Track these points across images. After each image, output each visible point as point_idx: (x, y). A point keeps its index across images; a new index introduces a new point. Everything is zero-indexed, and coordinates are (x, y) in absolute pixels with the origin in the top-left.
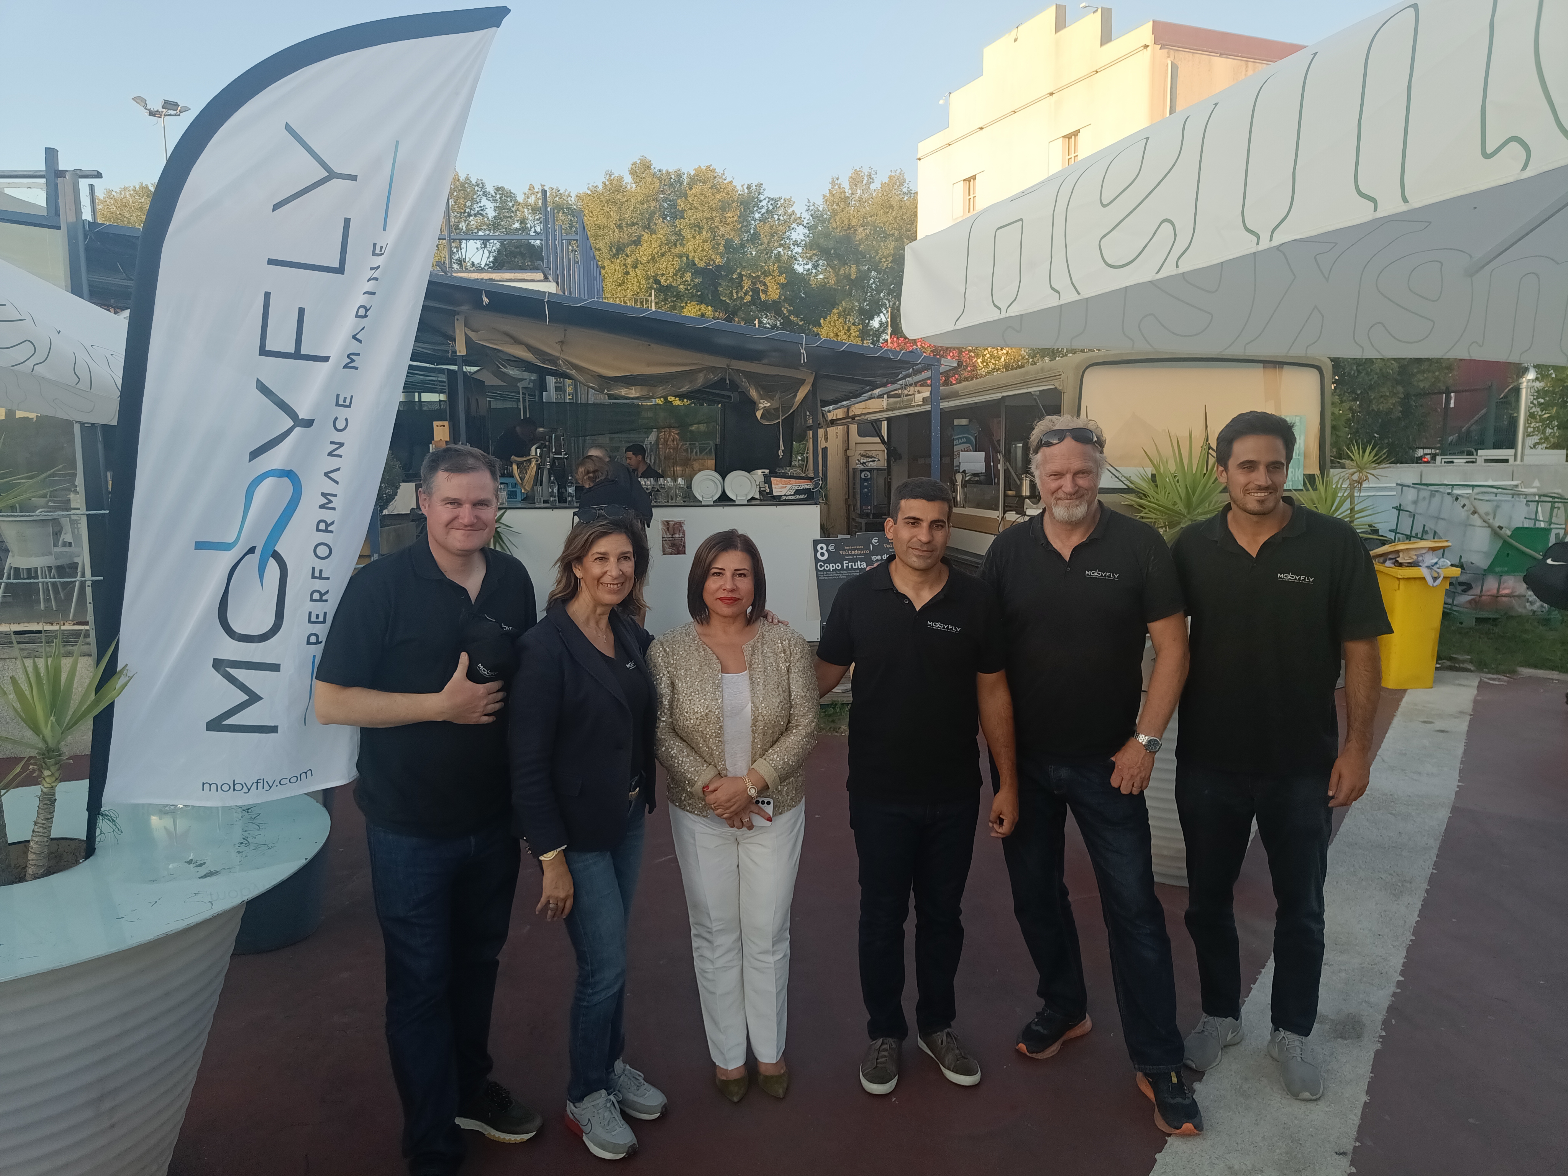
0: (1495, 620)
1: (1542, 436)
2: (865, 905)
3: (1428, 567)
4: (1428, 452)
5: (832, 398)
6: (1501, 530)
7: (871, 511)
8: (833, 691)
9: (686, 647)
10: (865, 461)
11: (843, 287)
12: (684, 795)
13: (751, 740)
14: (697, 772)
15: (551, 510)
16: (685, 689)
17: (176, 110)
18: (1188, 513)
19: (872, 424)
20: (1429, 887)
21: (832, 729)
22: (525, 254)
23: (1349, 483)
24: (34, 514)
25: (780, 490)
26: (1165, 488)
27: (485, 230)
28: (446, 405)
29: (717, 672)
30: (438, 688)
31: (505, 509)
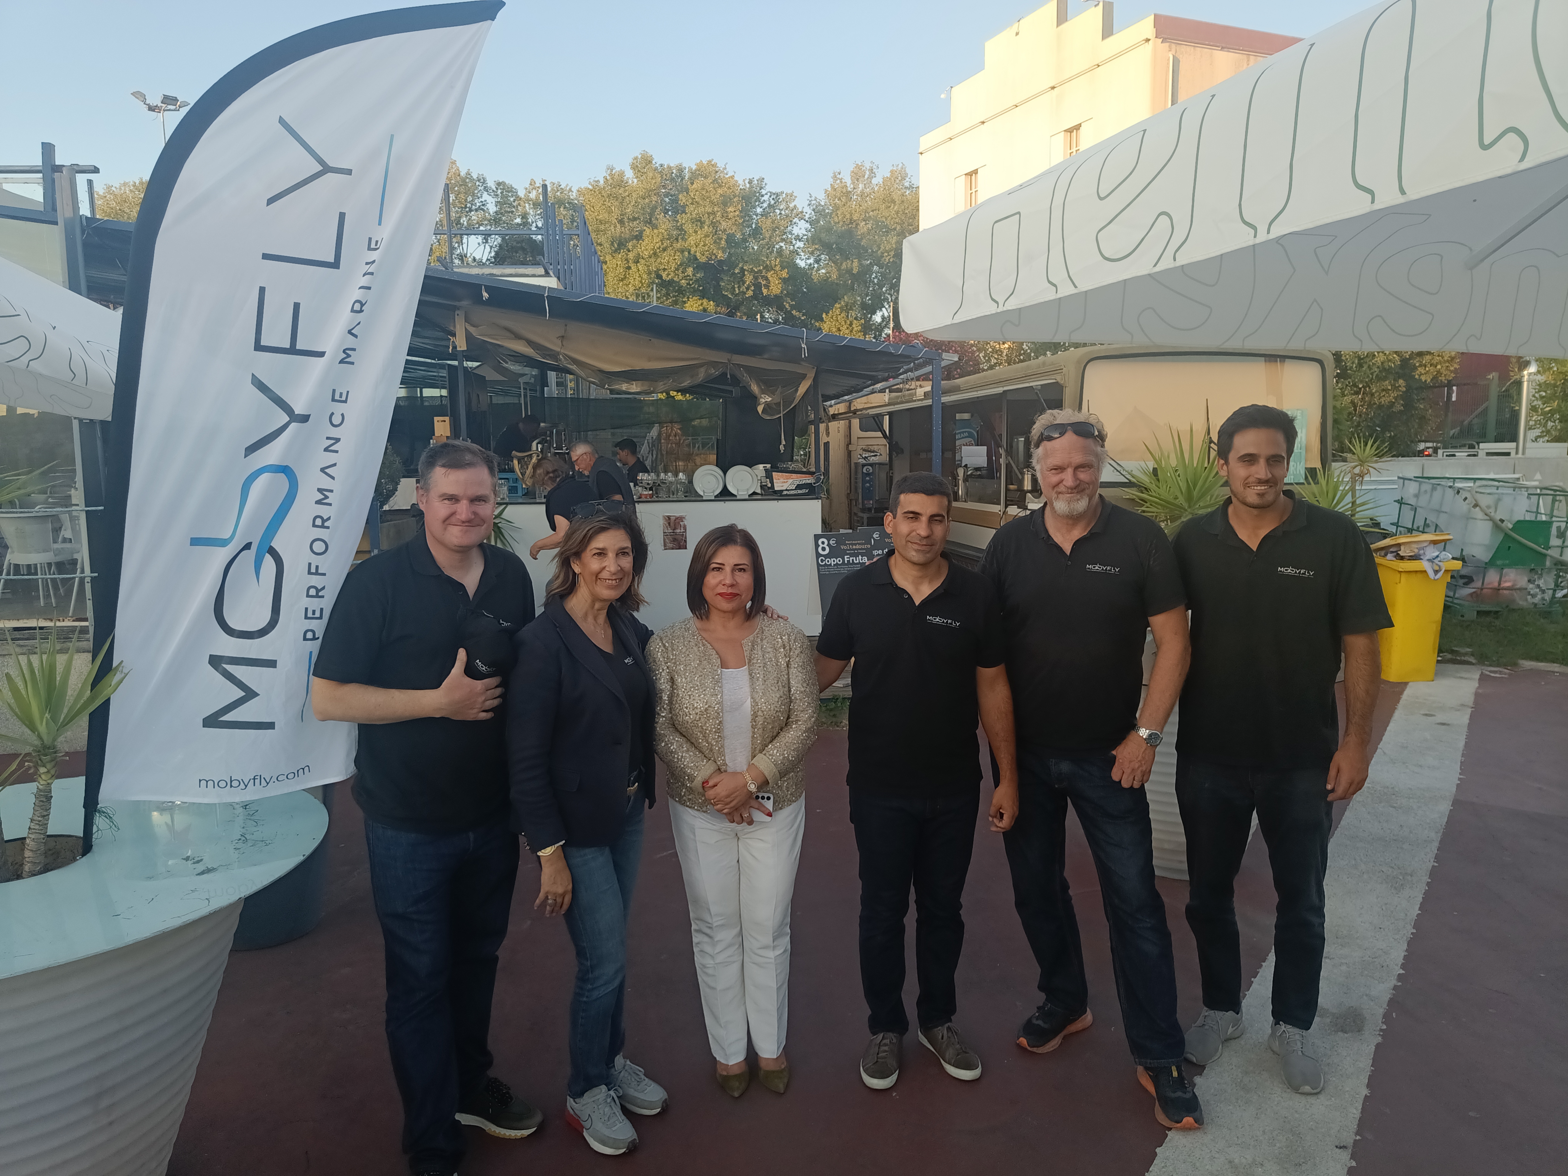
0: (1497, 612)
1: (1544, 429)
2: (867, 900)
3: (1429, 560)
4: (1430, 446)
5: (834, 392)
6: (1502, 523)
7: (873, 506)
8: (833, 685)
9: (686, 643)
10: (867, 455)
11: (845, 281)
12: (684, 790)
13: (750, 735)
14: (697, 767)
16: (685, 685)
17: (176, 105)
18: (1190, 507)
19: (874, 418)
20: (1430, 880)
21: (833, 724)
22: (525, 249)
23: (1350, 477)
24: (33, 510)
25: (781, 485)
26: (1166, 481)
27: (487, 225)
28: (447, 400)
29: (716, 667)
30: (436, 684)
31: (506, 504)
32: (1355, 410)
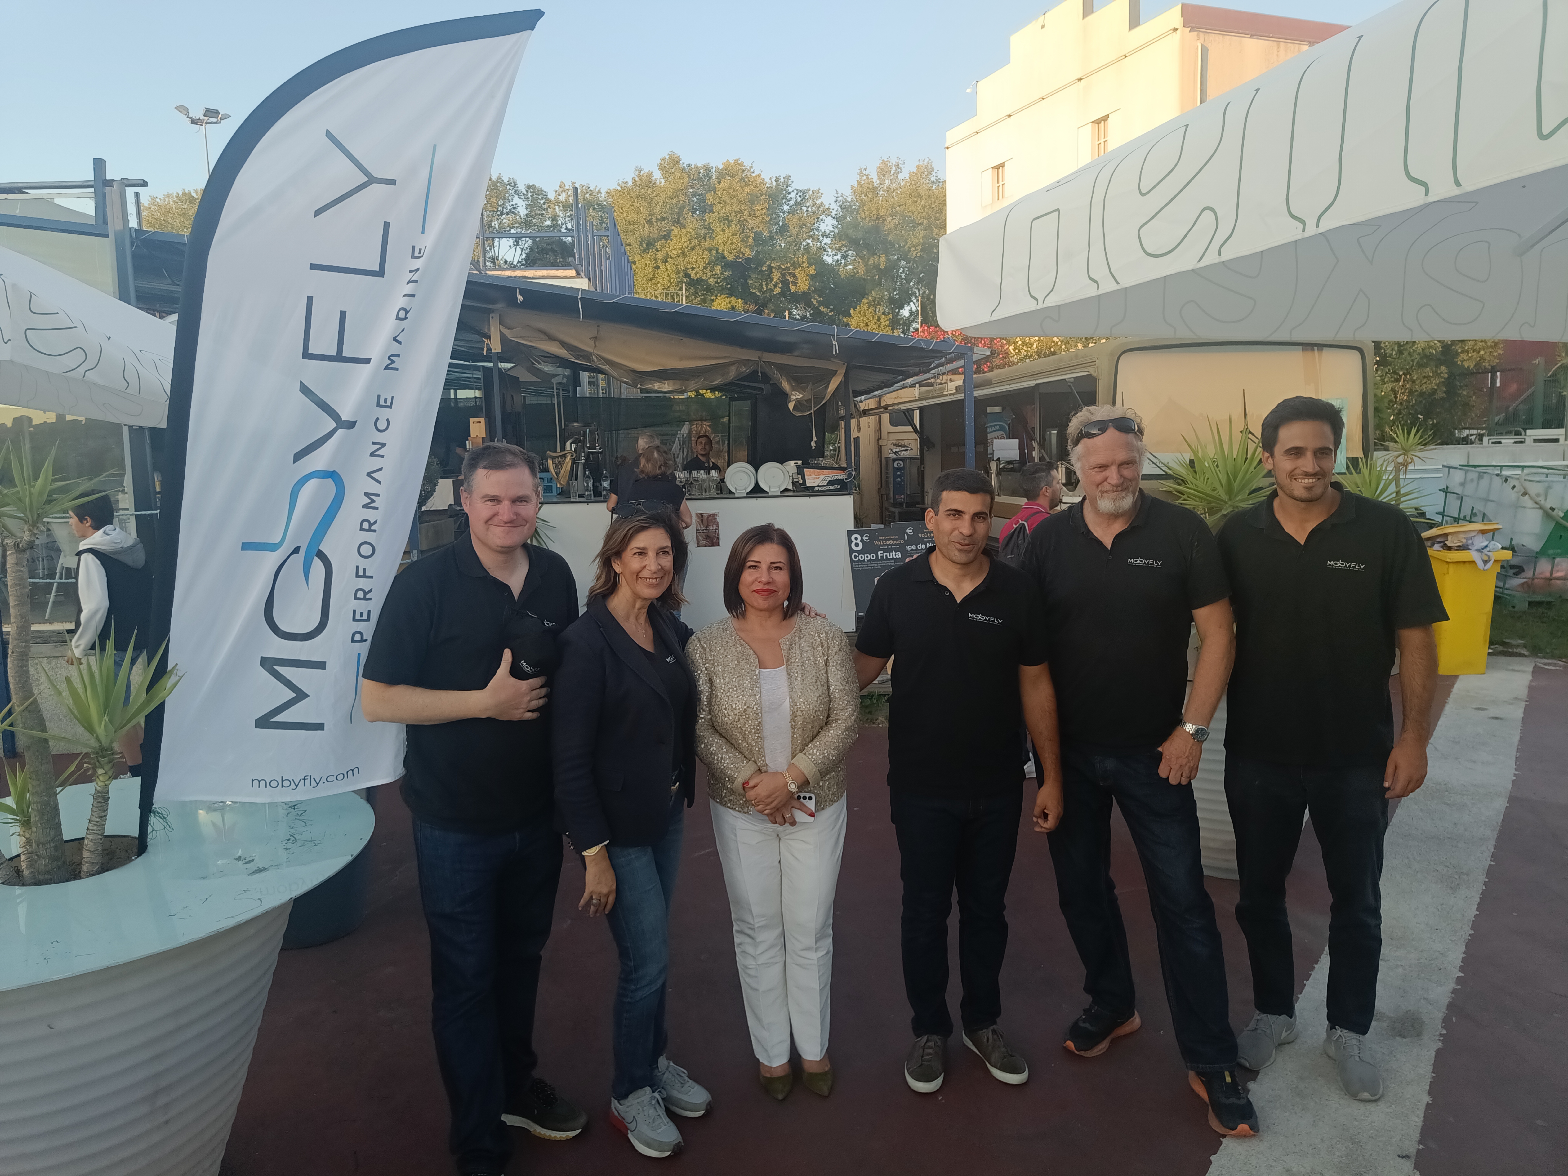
0: (1549, 603)
2: (908, 900)
3: (1478, 550)
4: (1475, 433)
5: (863, 388)
6: (1553, 511)
7: (904, 500)
8: (874, 681)
9: (724, 643)
10: (897, 450)
11: (873, 277)
12: (725, 791)
13: (790, 735)
14: (737, 769)
15: (586, 504)
16: (723, 686)
17: (217, 118)
18: (1230, 500)
19: (904, 413)
20: (1487, 880)
21: (869, 721)
22: (557, 251)
23: (1394, 466)
25: (813, 481)
26: (1204, 473)
27: (517, 228)
28: (482, 402)
29: (754, 667)
30: (480, 685)
31: (542, 503)
32: (1396, 397)
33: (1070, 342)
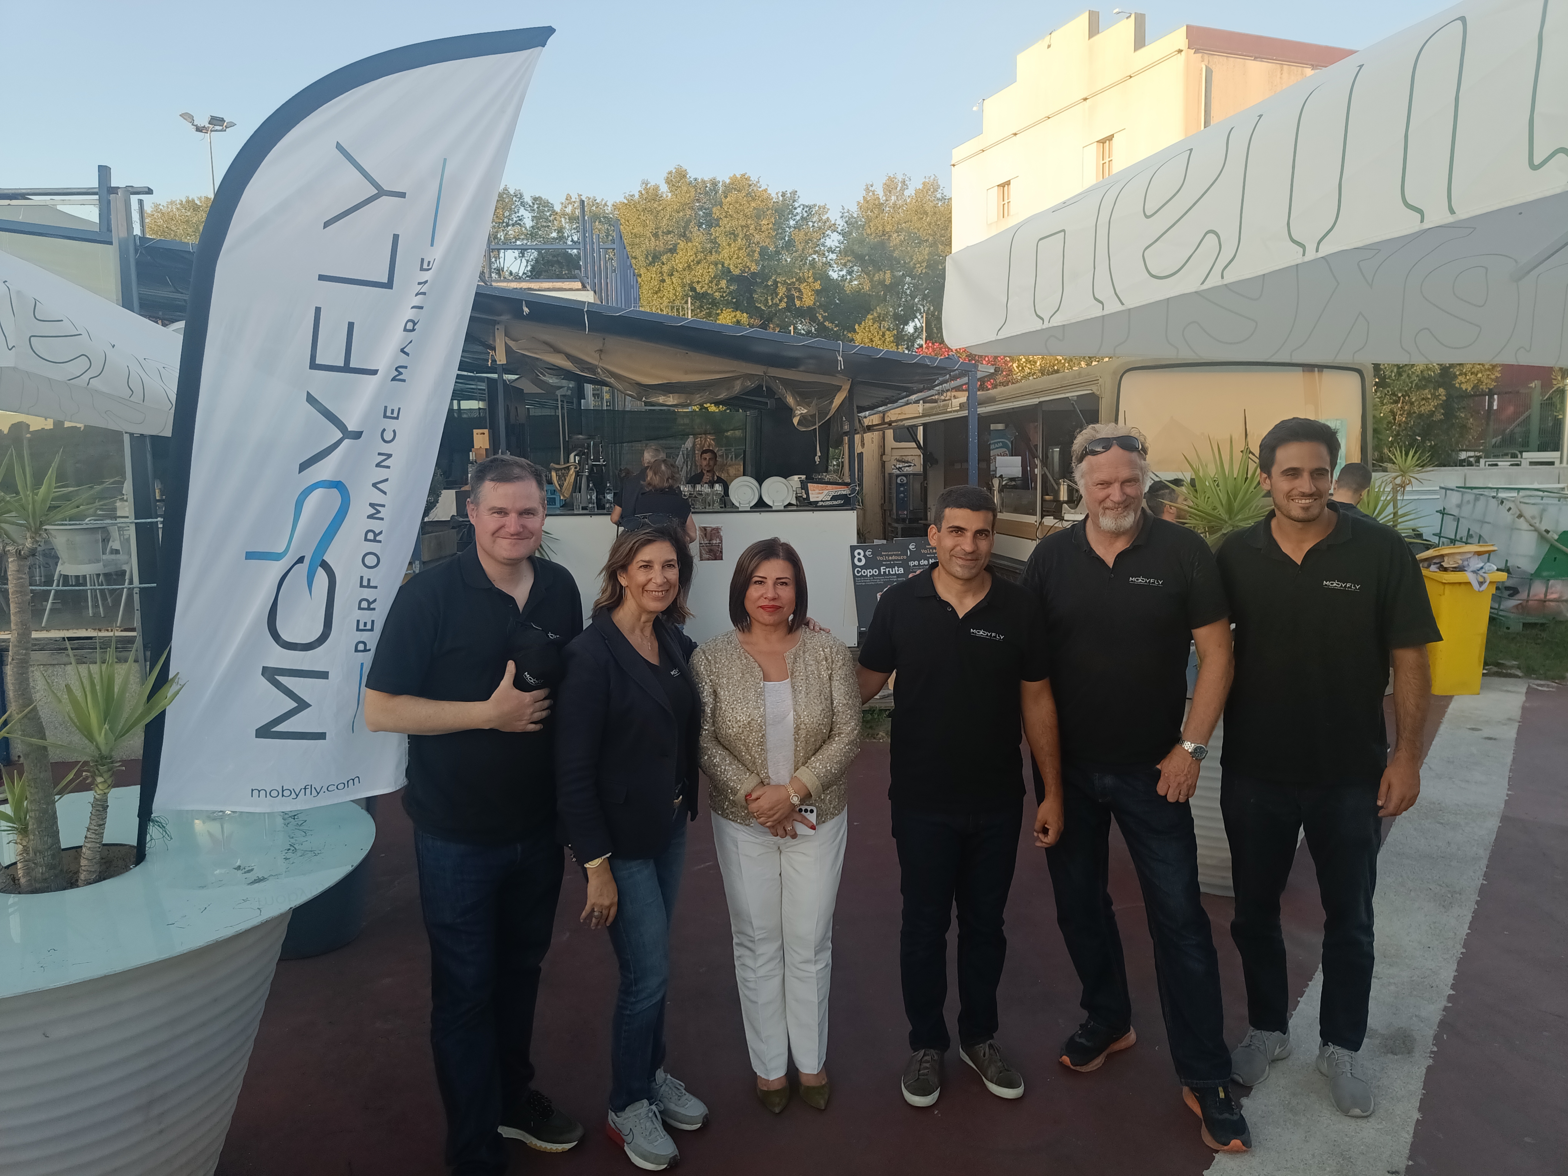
0: (1542, 625)
2: (908, 914)
3: (1474, 572)
4: (1472, 455)
5: (868, 403)
6: (1548, 534)
7: (907, 516)
8: (874, 697)
9: (728, 655)
10: (901, 466)
11: (878, 293)
12: (727, 803)
13: (793, 748)
14: (740, 780)
15: (589, 516)
16: (728, 698)
17: (222, 126)
18: (1230, 519)
19: (908, 429)
20: (1479, 899)
22: (562, 263)
23: (1391, 487)
24: (84, 522)
25: (817, 496)
26: (1205, 492)
27: (523, 239)
28: (486, 413)
29: (758, 680)
30: (484, 696)
31: (546, 515)
32: (1395, 419)
33: (1074, 360)
